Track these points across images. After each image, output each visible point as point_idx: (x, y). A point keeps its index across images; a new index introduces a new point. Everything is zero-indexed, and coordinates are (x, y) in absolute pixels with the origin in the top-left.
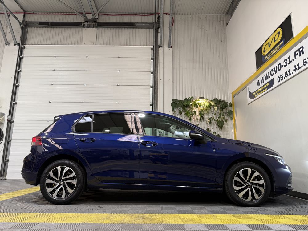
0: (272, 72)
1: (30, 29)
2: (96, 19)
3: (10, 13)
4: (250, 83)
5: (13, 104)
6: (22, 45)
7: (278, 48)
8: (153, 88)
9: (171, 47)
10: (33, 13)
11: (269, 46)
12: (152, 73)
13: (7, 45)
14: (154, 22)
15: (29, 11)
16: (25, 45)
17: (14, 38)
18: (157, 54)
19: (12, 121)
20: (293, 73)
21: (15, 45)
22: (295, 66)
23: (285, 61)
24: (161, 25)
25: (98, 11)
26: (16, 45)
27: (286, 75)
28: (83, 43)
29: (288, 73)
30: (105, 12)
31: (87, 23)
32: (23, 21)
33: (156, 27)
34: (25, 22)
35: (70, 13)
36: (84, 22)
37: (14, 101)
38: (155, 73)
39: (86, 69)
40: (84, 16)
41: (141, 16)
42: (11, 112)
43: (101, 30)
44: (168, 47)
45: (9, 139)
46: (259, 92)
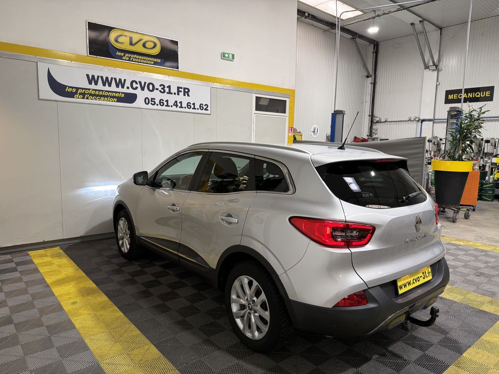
0: (135, 85)
7: (151, 61)
11: (131, 44)
20: (172, 106)
22: (176, 102)
23: (162, 87)
27: (161, 102)
29: (165, 104)
46: (91, 95)
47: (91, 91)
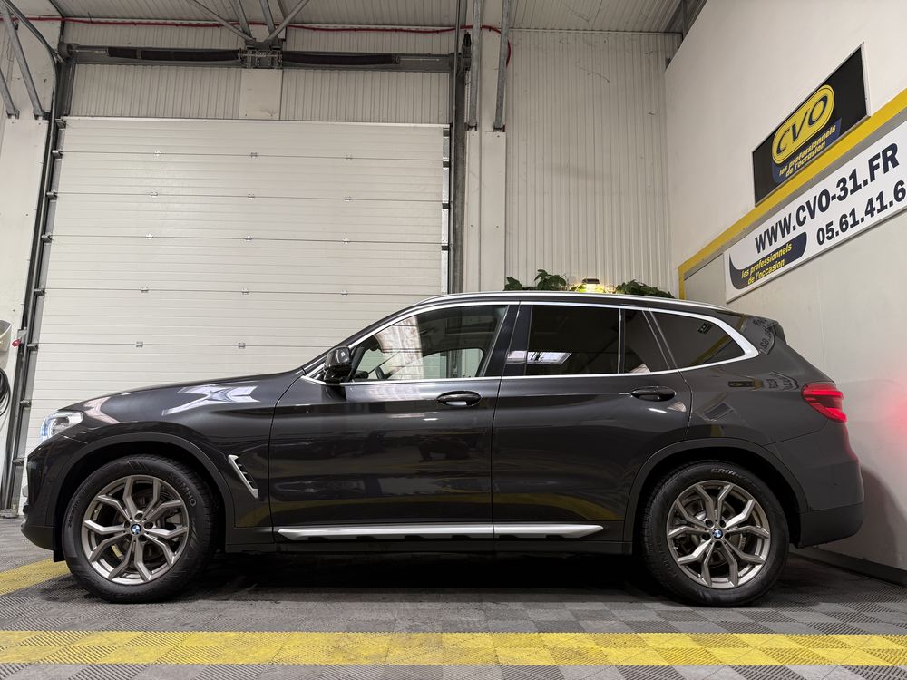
0: (802, 215)
1: (81, 70)
2: (279, 40)
3: (18, 18)
4: (733, 242)
5: (34, 294)
6: (56, 116)
7: (820, 144)
8: (449, 250)
9: (503, 129)
10: (88, 19)
11: (795, 137)
12: (447, 206)
13: (13, 117)
14: (453, 54)
15: (76, 14)
16: (65, 118)
17: (35, 96)
18: (460, 148)
19: (32, 345)
20: (862, 220)
21: (37, 117)
22: (870, 201)
23: (841, 185)
24: (475, 64)
25: (285, 17)
26: (40, 118)
27: (844, 225)
28: (241, 114)
29: (850, 220)
30: (306, 19)
31: (254, 53)
32: (61, 43)
33: (458, 67)
34: (64, 49)
35: (202, 23)
36: (243, 48)
37: (37, 286)
38: (455, 206)
39: (252, 193)
40: (244, 32)
41: (413, 35)
42: (29, 318)
43: (293, 73)
44: (495, 129)
45: (23, 398)
46: (761, 270)
47: (760, 263)
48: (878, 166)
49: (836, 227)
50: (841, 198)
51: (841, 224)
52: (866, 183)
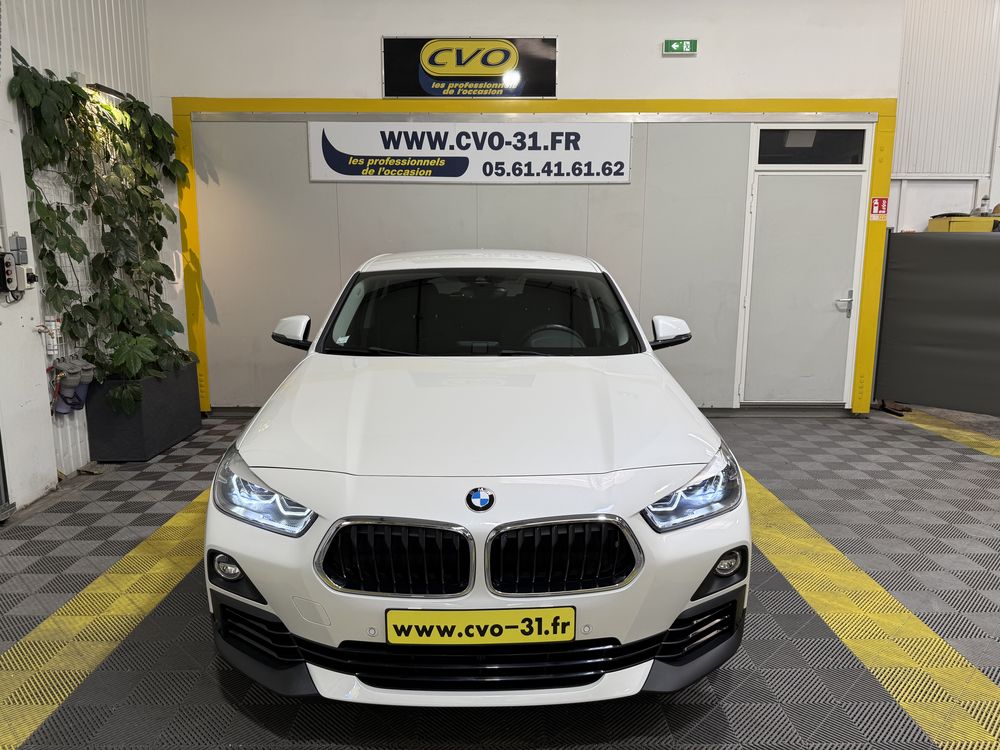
0: (464, 141)
4: (332, 118)
7: (497, 89)
11: (459, 62)
20: (538, 174)
22: (548, 164)
23: (519, 137)
27: (516, 169)
29: (525, 170)
46: (388, 167)
47: (388, 160)
48: (560, 141)
49: (508, 168)
50: (515, 147)
51: (514, 169)
52: (546, 148)
